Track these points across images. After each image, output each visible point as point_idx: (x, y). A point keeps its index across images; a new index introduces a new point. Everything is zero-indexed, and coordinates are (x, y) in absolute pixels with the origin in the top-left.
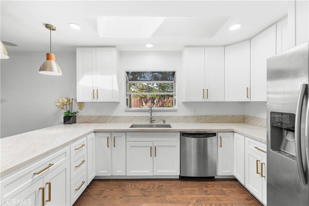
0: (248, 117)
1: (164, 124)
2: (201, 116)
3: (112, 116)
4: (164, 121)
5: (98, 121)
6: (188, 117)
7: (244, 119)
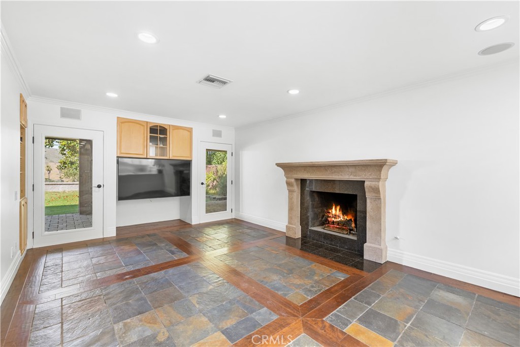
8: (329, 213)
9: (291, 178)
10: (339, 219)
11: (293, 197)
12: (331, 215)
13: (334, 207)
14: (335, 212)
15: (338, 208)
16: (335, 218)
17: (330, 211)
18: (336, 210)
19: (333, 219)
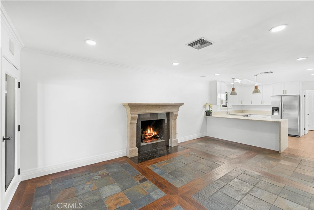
7: (242, 111)
8: (146, 133)
9: (135, 114)
10: (152, 135)
11: (134, 128)
12: (147, 135)
13: (149, 129)
14: (150, 132)
15: (151, 129)
16: (149, 136)
17: (147, 132)
18: (150, 130)
19: (149, 137)
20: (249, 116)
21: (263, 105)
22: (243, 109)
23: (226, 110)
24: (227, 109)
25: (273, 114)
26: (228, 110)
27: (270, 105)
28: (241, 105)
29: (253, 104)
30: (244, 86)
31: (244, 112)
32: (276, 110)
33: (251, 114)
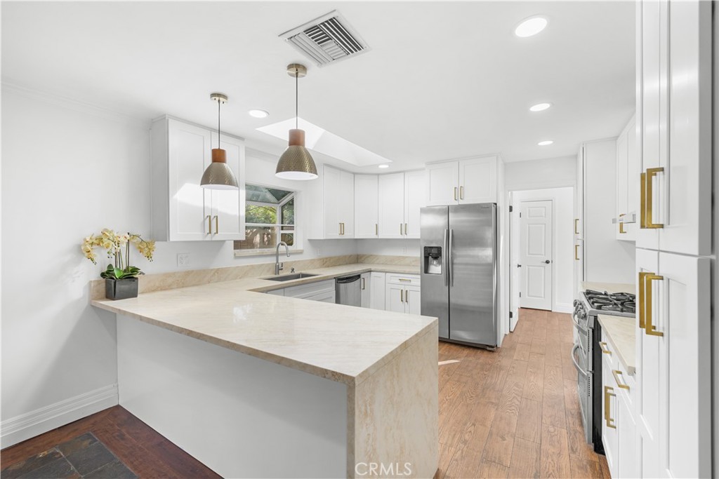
0: (363, 256)
1: (293, 273)
2: (326, 258)
3: (212, 270)
4: (293, 270)
5: (183, 283)
6: (314, 260)
7: (358, 258)
20: (362, 276)
21: (406, 237)
22: (359, 253)
23: (272, 260)
24: (277, 255)
25: (426, 271)
26: (282, 259)
27: (419, 237)
28: (338, 237)
29: (380, 237)
30: (354, 174)
31: (361, 263)
32: (436, 258)
33: (373, 268)
